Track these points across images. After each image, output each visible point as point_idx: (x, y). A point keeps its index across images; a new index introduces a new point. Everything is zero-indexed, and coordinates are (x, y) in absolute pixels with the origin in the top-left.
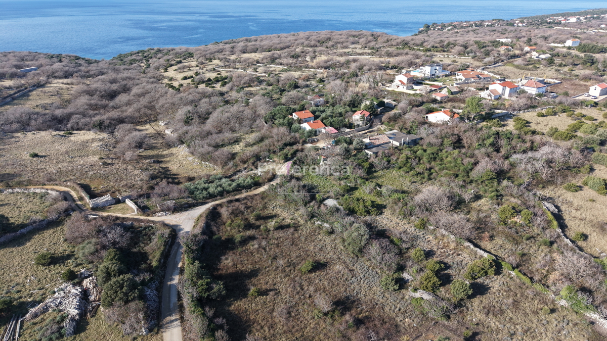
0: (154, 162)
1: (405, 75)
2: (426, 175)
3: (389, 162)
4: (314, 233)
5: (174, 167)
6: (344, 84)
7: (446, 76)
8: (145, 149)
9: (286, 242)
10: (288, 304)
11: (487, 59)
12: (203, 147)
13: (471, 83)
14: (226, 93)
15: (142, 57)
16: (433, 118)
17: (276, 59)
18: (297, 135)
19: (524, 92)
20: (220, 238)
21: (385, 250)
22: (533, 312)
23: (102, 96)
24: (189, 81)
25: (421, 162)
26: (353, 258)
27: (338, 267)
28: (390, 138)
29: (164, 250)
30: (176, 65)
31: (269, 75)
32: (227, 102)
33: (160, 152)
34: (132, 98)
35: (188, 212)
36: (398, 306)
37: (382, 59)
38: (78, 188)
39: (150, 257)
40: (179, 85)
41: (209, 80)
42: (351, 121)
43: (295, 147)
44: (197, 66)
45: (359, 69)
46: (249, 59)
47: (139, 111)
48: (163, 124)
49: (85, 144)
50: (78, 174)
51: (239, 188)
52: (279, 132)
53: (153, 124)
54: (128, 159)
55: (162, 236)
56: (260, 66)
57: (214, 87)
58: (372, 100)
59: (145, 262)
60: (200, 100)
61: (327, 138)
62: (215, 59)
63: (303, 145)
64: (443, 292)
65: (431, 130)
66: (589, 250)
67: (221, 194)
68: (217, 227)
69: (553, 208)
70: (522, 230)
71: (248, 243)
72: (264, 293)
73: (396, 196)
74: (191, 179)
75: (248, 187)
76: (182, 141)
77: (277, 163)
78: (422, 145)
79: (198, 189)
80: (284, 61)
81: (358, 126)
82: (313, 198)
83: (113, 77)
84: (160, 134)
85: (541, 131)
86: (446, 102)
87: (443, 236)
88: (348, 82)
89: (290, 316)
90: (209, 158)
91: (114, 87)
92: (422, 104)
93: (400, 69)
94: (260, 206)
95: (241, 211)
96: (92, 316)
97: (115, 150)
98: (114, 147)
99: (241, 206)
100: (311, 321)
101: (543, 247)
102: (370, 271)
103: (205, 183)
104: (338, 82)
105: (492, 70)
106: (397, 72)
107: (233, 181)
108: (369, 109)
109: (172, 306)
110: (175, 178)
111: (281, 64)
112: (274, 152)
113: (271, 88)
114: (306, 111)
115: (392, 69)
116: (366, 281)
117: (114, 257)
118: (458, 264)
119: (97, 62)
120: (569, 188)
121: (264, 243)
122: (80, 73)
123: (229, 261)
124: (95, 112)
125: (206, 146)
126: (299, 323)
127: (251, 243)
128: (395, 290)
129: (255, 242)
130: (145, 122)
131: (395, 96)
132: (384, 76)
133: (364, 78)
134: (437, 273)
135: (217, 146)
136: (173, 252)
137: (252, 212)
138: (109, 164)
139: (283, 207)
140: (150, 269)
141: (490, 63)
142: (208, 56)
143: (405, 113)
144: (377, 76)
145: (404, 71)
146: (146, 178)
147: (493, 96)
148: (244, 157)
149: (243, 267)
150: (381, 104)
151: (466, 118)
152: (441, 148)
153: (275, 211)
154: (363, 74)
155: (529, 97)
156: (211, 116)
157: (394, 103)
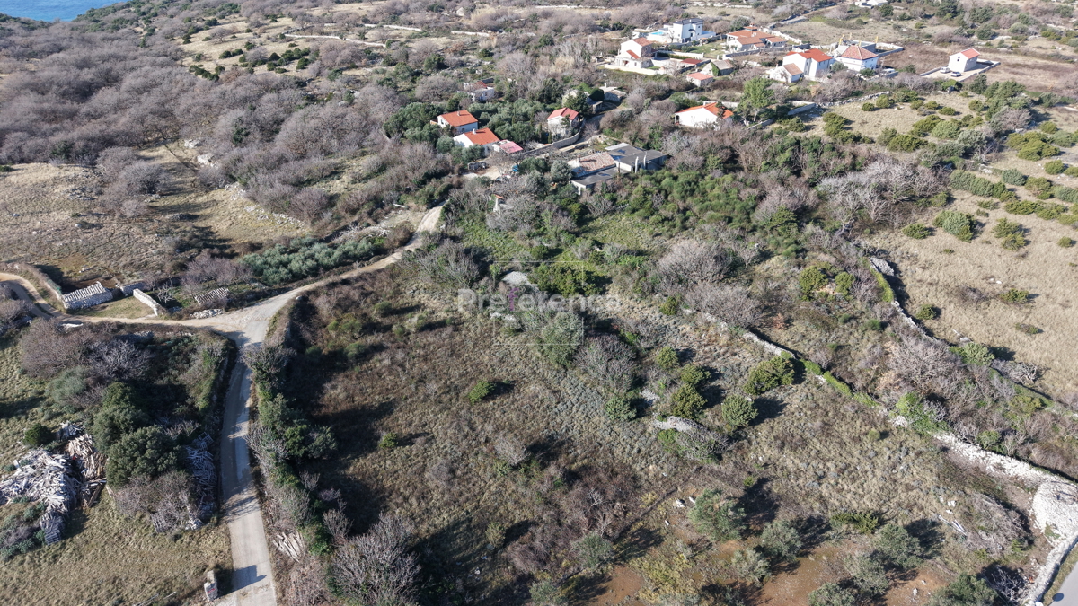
0: (182, 218)
1: (638, 41)
2: (678, 221)
3: (614, 200)
4: (487, 334)
5: (221, 227)
6: (528, 59)
7: (710, 41)
8: (162, 195)
9: (440, 352)
10: (449, 457)
11: (780, 9)
12: (272, 186)
13: (752, 53)
14: (309, 81)
15: (136, 15)
16: (689, 118)
17: (400, 13)
18: (449, 157)
19: (841, 67)
20: (319, 352)
21: (611, 354)
22: (853, 439)
23: (64, 95)
24: (236, 59)
25: (669, 198)
26: (558, 371)
27: (533, 388)
28: (615, 158)
29: (217, 379)
30: (207, 29)
31: (389, 45)
32: (312, 99)
33: (190, 199)
34: (126, 95)
35: (254, 308)
36: (637, 445)
37: (596, 12)
38: (36, 273)
39: (192, 393)
40: (217, 69)
41: (275, 57)
42: (544, 128)
43: (446, 180)
44: (249, 31)
45: (555, 30)
46: (348, 15)
47: (141, 121)
48: (191, 146)
49: (40, 189)
50: (33, 248)
51: (347, 260)
52: (415, 152)
53: (172, 146)
54: (129, 214)
55: (211, 353)
56: (371, 28)
57: (285, 71)
58: (581, 88)
59: (183, 403)
60: (260, 96)
61: (504, 160)
62: (282, 16)
63: (460, 175)
64: (710, 418)
65: (685, 140)
66: (942, 334)
67: (315, 272)
68: (312, 333)
69: (886, 268)
70: (836, 307)
71: (371, 358)
72: (407, 441)
73: (627, 260)
74: (254, 247)
75: (364, 258)
76: (231, 176)
77: (415, 211)
78: (670, 169)
79: (270, 265)
80: (416, 17)
81: (558, 137)
82: (484, 271)
83: (83, 55)
84: (187, 166)
85: (869, 136)
86: (709, 90)
87: (708, 324)
88: (537, 56)
89: (455, 476)
90: (286, 207)
91: (87, 75)
92: (668, 93)
93: (628, 30)
94: (389, 290)
95: (354, 302)
96: (93, 505)
97: (101, 198)
98: (100, 193)
99: (352, 292)
100: (491, 482)
101: (870, 333)
102: (588, 391)
103: (282, 253)
104: (519, 55)
105: (788, 29)
106: (624, 35)
107: (334, 247)
108: (576, 105)
109: (240, 475)
110: (225, 247)
111: (410, 23)
112: (408, 191)
113: (393, 69)
114: (462, 112)
115: (614, 29)
116: (582, 408)
117: (122, 397)
118: (733, 370)
119: (44, 25)
120: (912, 233)
121: (400, 356)
122: (13, 48)
123: (339, 390)
124: (54, 126)
125: (277, 184)
126: (470, 485)
127: (377, 357)
128: (629, 419)
129: (384, 355)
130: (157, 143)
131: (621, 79)
132: (600, 44)
133: (565, 47)
134: (699, 387)
135: (299, 184)
136: (233, 381)
137: (374, 302)
138: (93, 226)
139: (432, 291)
140: (193, 414)
141: (784, 17)
142: (268, 11)
143: (639, 112)
144: (589, 44)
145: (636, 34)
146: (169, 249)
147: (790, 75)
148: (352, 202)
149: (365, 399)
150: (598, 95)
151: (744, 118)
152: (703, 172)
153: (417, 299)
154: (562, 40)
155: (849, 77)
156: (283, 126)
157: (620, 93)
